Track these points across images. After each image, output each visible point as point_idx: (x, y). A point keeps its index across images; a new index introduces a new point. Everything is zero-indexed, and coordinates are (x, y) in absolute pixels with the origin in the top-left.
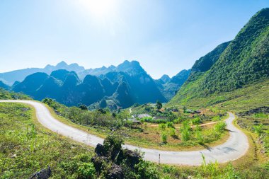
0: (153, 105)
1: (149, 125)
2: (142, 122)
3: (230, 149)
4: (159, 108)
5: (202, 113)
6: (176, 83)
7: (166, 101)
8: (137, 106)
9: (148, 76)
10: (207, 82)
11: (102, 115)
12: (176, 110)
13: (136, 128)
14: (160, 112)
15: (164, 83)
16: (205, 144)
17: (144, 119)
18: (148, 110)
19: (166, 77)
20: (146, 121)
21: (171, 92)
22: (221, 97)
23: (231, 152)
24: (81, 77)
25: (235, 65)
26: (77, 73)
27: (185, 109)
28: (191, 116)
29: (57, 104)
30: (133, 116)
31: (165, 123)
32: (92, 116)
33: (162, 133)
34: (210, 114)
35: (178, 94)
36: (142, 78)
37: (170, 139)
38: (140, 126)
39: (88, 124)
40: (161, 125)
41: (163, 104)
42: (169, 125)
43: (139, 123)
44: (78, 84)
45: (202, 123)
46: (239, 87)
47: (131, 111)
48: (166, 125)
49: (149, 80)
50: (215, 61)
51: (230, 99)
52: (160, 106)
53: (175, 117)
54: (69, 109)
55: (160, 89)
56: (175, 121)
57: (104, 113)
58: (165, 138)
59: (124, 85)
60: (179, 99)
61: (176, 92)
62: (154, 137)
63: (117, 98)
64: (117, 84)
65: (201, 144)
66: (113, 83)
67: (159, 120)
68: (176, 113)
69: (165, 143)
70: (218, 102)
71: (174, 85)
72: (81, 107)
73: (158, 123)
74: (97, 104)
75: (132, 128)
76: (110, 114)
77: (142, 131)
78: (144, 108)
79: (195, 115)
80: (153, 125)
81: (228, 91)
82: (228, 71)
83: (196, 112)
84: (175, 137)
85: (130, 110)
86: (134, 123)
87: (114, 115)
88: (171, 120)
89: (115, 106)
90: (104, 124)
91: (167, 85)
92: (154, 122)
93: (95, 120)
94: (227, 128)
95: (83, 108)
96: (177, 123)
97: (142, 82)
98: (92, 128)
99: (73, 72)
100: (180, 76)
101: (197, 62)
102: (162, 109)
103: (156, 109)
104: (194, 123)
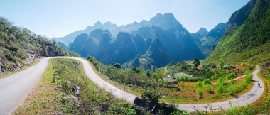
0: (191, 63)
1: (186, 84)
2: (179, 81)
3: (252, 95)
4: (197, 65)
5: (237, 68)
6: (214, 37)
7: (204, 58)
8: (173, 64)
9: (184, 30)
10: (241, 36)
11: (136, 74)
12: (214, 67)
13: (172, 87)
14: (198, 70)
15: (202, 38)
16: (235, 95)
17: (180, 78)
18: (185, 69)
19: (203, 30)
20: (183, 80)
21: (209, 47)
22: (252, 52)
23: (252, 97)
24: (114, 35)
25: (262, 22)
26: (110, 31)
27: (222, 65)
28: (227, 71)
29: (96, 61)
30: (169, 76)
31: (202, 80)
32: (127, 76)
33: (199, 90)
34: (243, 68)
35: (216, 49)
36: (177, 32)
37: (206, 95)
38: (176, 86)
39: (123, 82)
40: (198, 83)
41: (201, 62)
42: (206, 83)
43: (175, 83)
44: (112, 42)
45: (236, 77)
46: (264, 42)
47: (166, 71)
48: (203, 82)
49: (185, 34)
50: (248, 15)
51: (258, 53)
52: (197, 64)
53: (212, 74)
54: (106, 66)
55: (197, 43)
56: (212, 77)
57: (138, 72)
58: (201, 94)
59: (158, 40)
60: (217, 55)
61: (214, 47)
62: (191, 94)
63: (151, 57)
64: (150, 40)
65: (232, 95)
66: (145, 40)
67: (196, 78)
68: (213, 70)
69: (201, 98)
70: (250, 56)
71: (212, 39)
72: (116, 66)
73: (196, 81)
74: (130, 63)
75: (168, 87)
76: (144, 74)
77: (179, 90)
78: (181, 66)
79: (231, 70)
80: (190, 84)
81: (257, 46)
82: (257, 27)
83: (232, 67)
84: (212, 92)
85: (166, 69)
86: (170, 83)
87: (148, 74)
88: (208, 76)
89: (149, 66)
90: (139, 84)
91: (205, 40)
92: (191, 81)
93: (129, 79)
94: (254, 79)
95: (118, 67)
96: (214, 79)
97: (178, 37)
98: (127, 87)
99: (107, 30)
100: (218, 30)
101: (233, 15)
102: (200, 67)
103: (193, 67)
104: (229, 78)
